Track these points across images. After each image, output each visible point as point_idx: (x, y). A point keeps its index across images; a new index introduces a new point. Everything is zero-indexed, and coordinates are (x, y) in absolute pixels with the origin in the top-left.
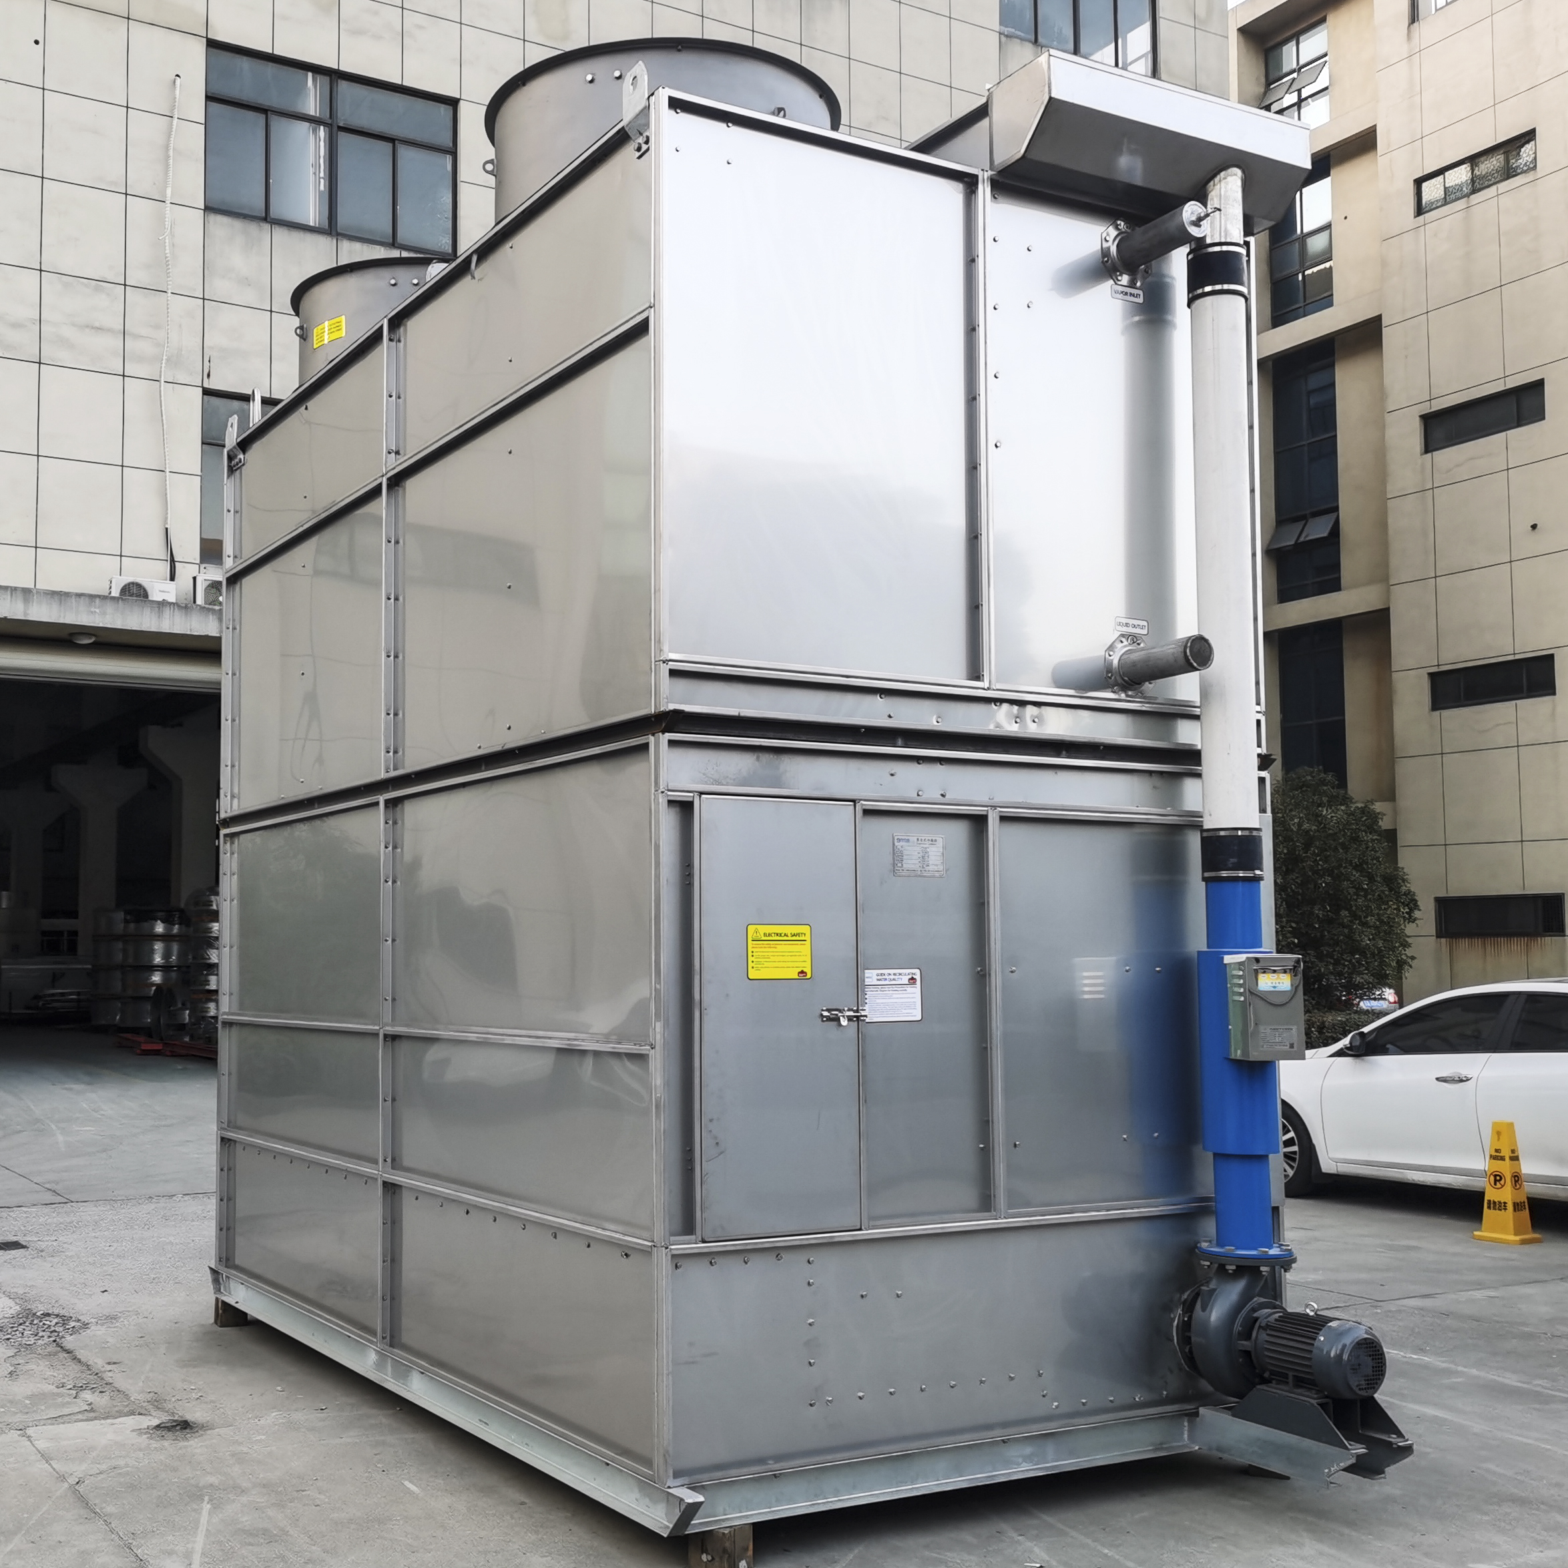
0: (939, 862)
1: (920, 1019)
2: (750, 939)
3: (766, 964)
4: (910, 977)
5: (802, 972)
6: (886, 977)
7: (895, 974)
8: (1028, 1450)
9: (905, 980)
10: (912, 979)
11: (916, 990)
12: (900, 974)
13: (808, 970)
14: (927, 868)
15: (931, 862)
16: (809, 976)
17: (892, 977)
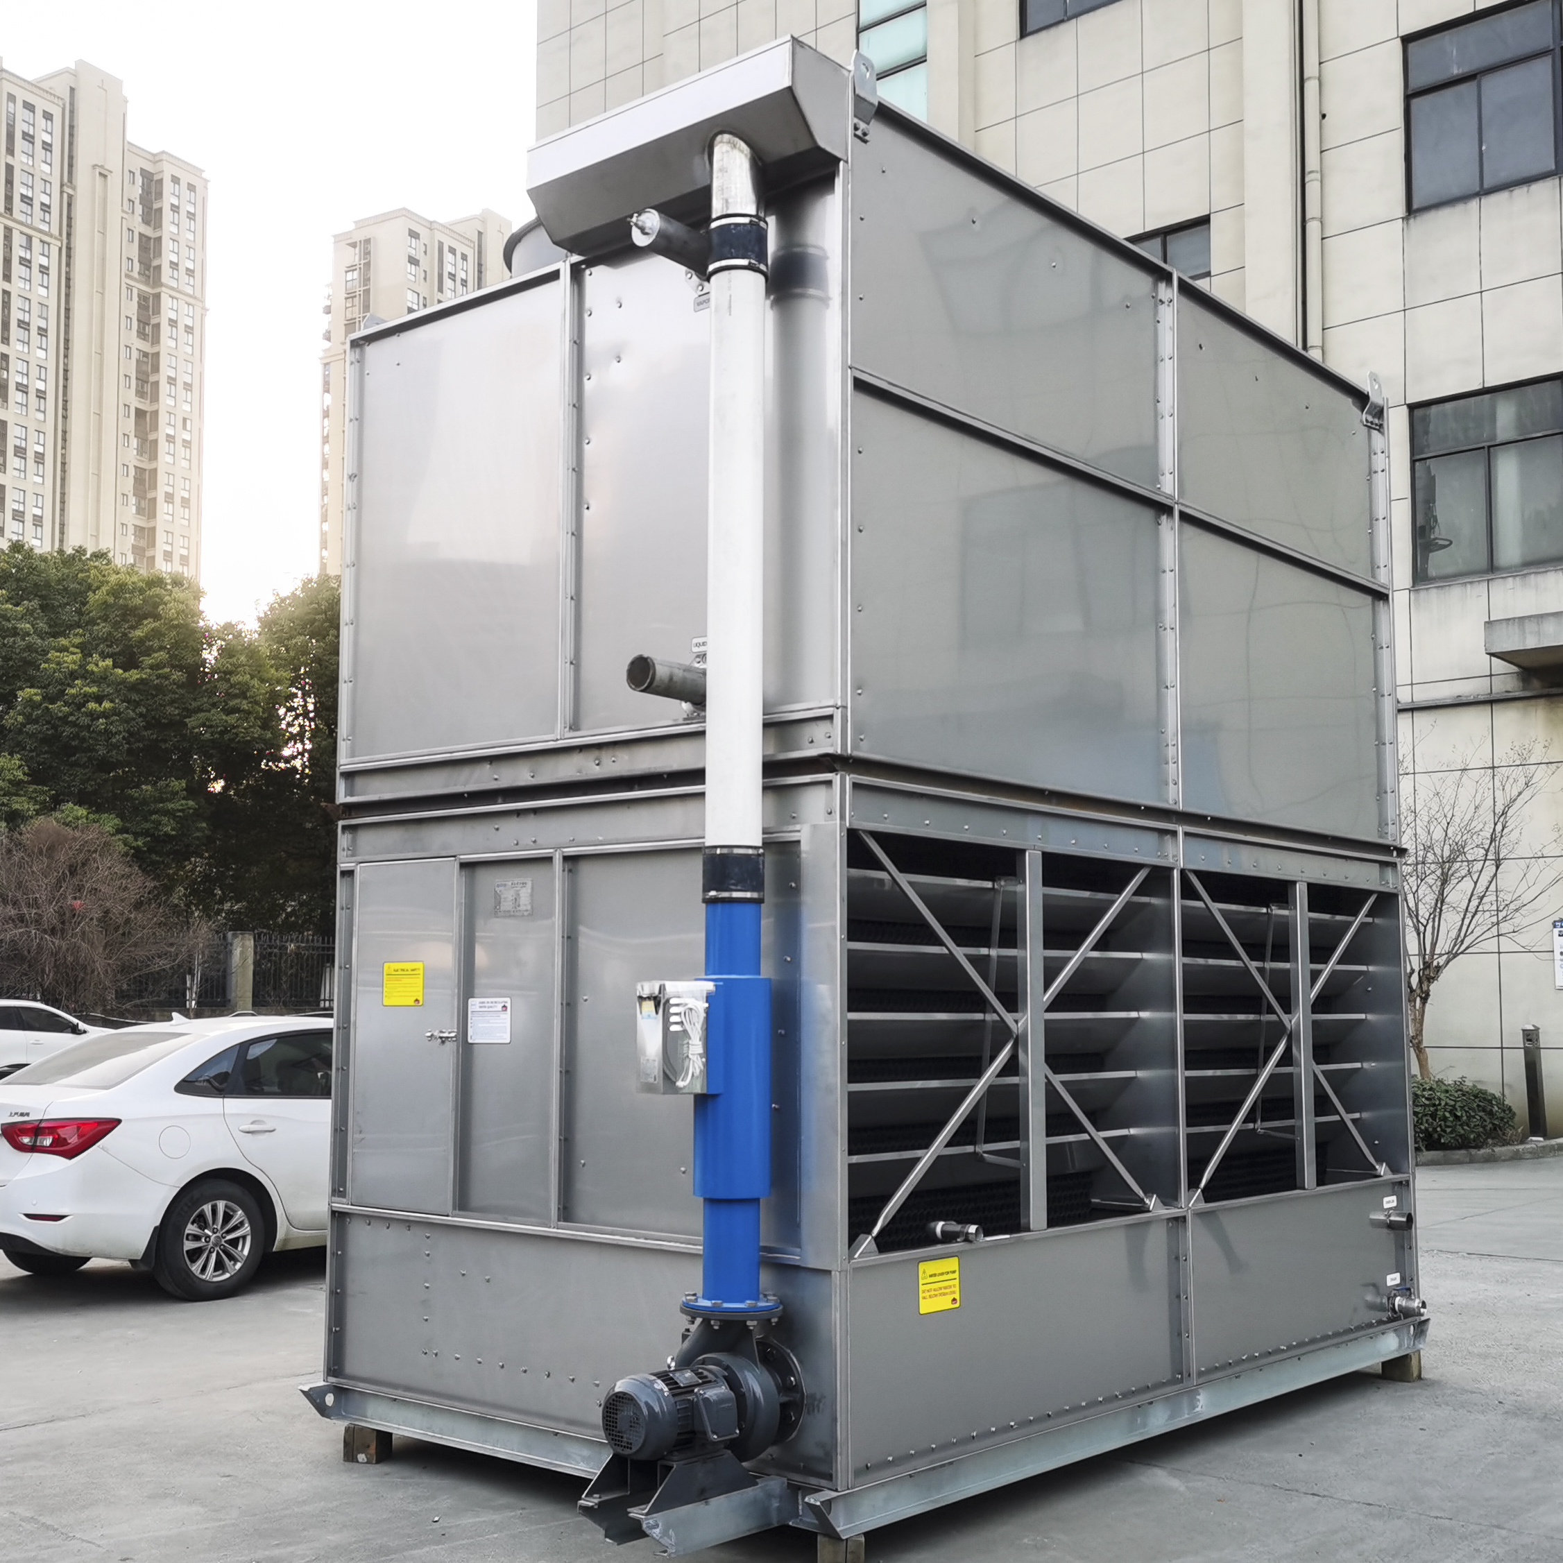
0: (527, 903)
1: (508, 1041)
2: (385, 973)
3: (395, 994)
4: (503, 1005)
5: (417, 1000)
6: (486, 1005)
7: (492, 1002)
8: (586, 1452)
9: (499, 1007)
10: (504, 1006)
11: (507, 1016)
12: (496, 1002)
13: (420, 999)
14: (518, 908)
15: (521, 903)
16: (421, 1003)
17: (490, 1005)
